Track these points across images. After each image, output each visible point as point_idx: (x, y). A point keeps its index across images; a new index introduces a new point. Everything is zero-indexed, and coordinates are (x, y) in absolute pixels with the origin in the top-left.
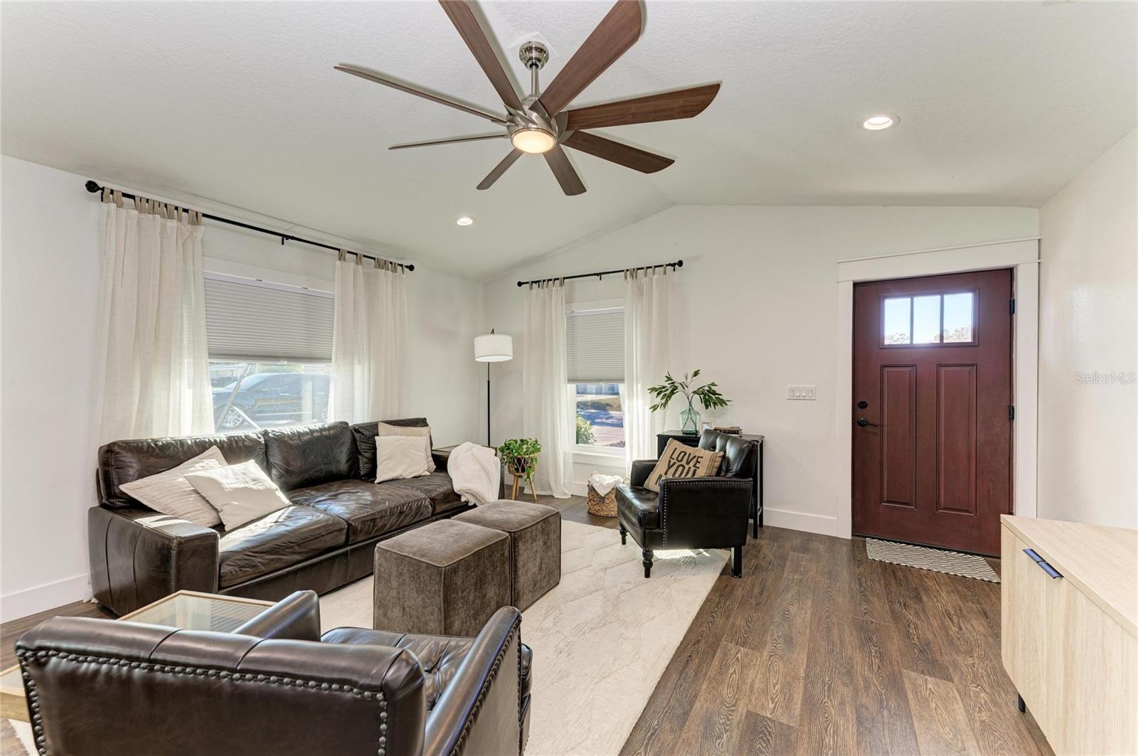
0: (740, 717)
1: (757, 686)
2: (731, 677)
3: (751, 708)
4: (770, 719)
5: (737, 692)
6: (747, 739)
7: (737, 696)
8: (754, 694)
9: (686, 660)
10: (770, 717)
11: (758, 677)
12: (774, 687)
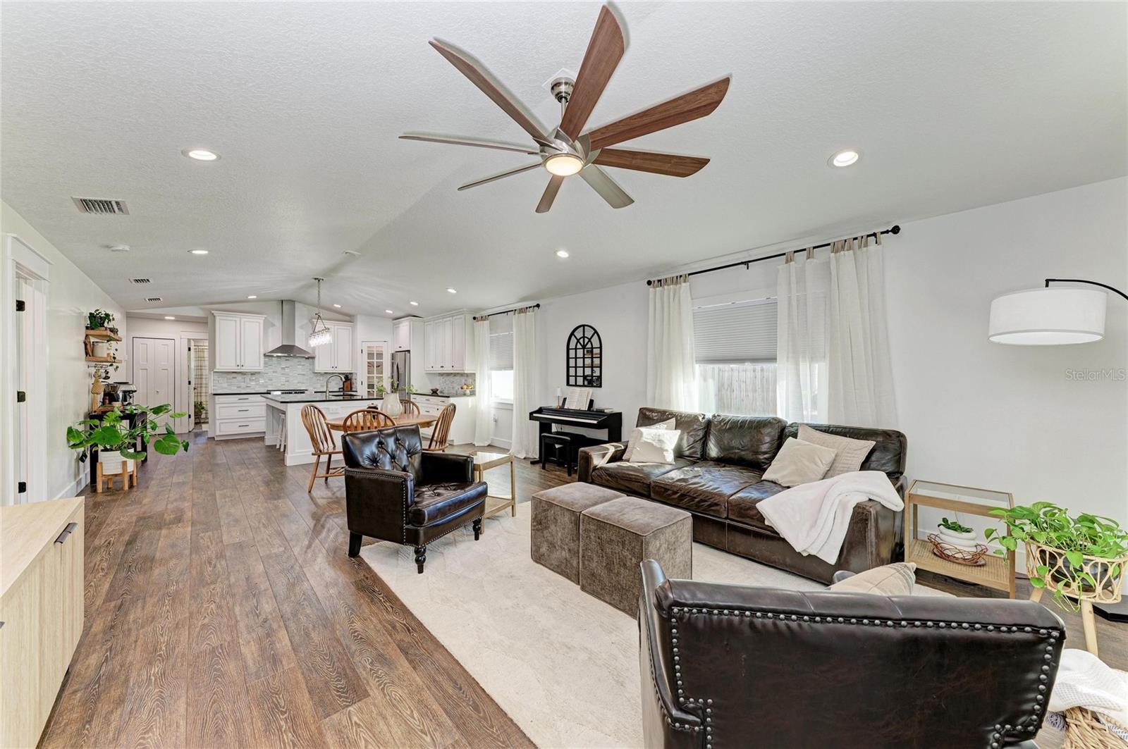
0: (371, 687)
1: (382, 723)
2: (410, 708)
3: (369, 700)
4: (347, 706)
5: (391, 700)
6: (353, 679)
7: (388, 697)
8: (377, 714)
9: (459, 683)
10: (348, 709)
11: (388, 735)
12: (366, 741)
